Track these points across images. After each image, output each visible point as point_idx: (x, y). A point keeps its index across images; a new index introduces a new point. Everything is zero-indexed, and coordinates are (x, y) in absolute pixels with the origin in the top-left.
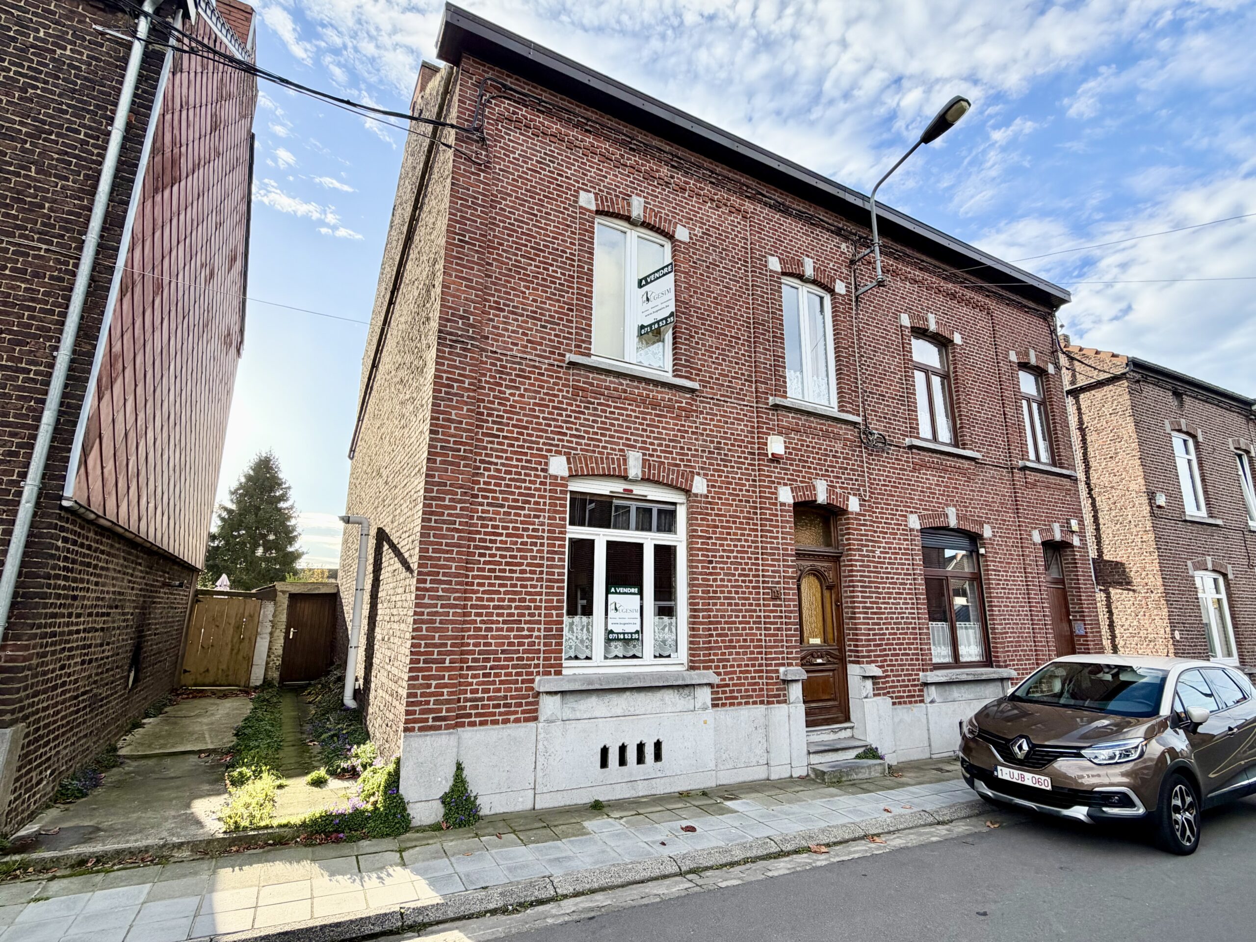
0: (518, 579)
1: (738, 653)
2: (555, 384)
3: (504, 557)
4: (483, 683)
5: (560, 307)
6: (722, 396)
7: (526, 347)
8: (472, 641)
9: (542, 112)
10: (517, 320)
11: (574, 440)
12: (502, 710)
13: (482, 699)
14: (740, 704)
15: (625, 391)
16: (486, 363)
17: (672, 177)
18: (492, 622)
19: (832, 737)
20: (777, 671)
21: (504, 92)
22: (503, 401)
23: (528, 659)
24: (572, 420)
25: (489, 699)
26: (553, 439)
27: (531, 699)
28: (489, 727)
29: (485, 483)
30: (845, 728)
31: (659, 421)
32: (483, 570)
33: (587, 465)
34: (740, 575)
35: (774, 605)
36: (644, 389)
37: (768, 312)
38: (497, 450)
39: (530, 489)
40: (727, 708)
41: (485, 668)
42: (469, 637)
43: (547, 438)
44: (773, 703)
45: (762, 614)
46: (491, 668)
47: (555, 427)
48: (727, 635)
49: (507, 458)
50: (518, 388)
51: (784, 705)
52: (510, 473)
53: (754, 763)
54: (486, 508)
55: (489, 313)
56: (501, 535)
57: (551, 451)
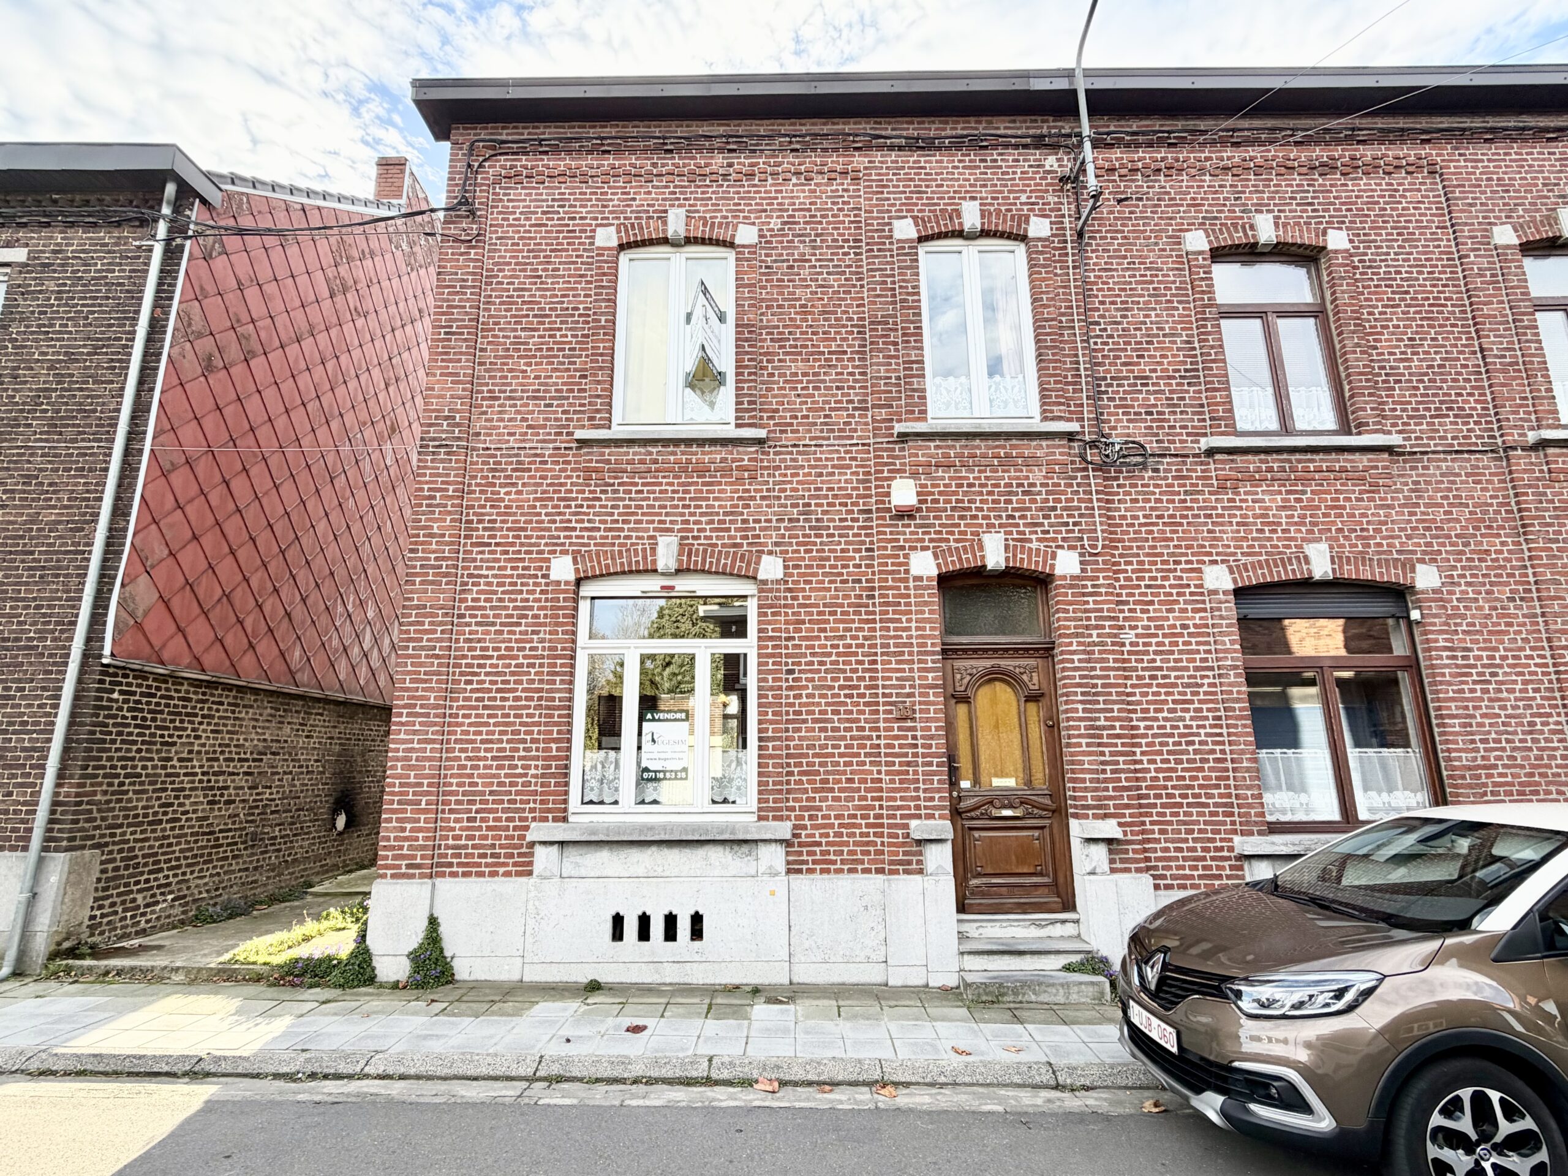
0: (511, 708)
1: (837, 799)
2: (561, 470)
3: (495, 683)
4: (468, 829)
5: (569, 377)
6: (811, 439)
7: (526, 434)
8: (454, 781)
9: (546, 153)
10: (515, 405)
11: (586, 534)
12: (489, 860)
13: (466, 847)
14: (839, 871)
15: (656, 462)
16: (477, 463)
17: (730, 165)
18: (479, 759)
19: (1034, 932)
20: (906, 826)
21: (498, 148)
22: (495, 502)
23: (522, 802)
24: (584, 510)
25: (474, 847)
26: (559, 537)
27: (524, 850)
28: (473, 879)
29: (473, 600)
30: (1064, 922)
31: (708, 492)
32: (469, 699)
33: (599, 563)
34: (841, 688)
35: (900, 729)
36: (683, 453)
37: (895, 303)
38: (488, 561)
39: (527, 600)
40: (817, 876)
41: (470, 811)
42: (452, 776)
43: (550, 537)
44: (897, 872)
45: (883, 742)
46: (477, 812)
47: (562, 522)
48: (818, 773)
49: (500, 569)
50: (514, 485)
51: (918, 877)
52: (503, 584)
53: (862, 958)
54: (474, 628)
55: (482, 406)
56: (491, 657)
57: (554, 552)
